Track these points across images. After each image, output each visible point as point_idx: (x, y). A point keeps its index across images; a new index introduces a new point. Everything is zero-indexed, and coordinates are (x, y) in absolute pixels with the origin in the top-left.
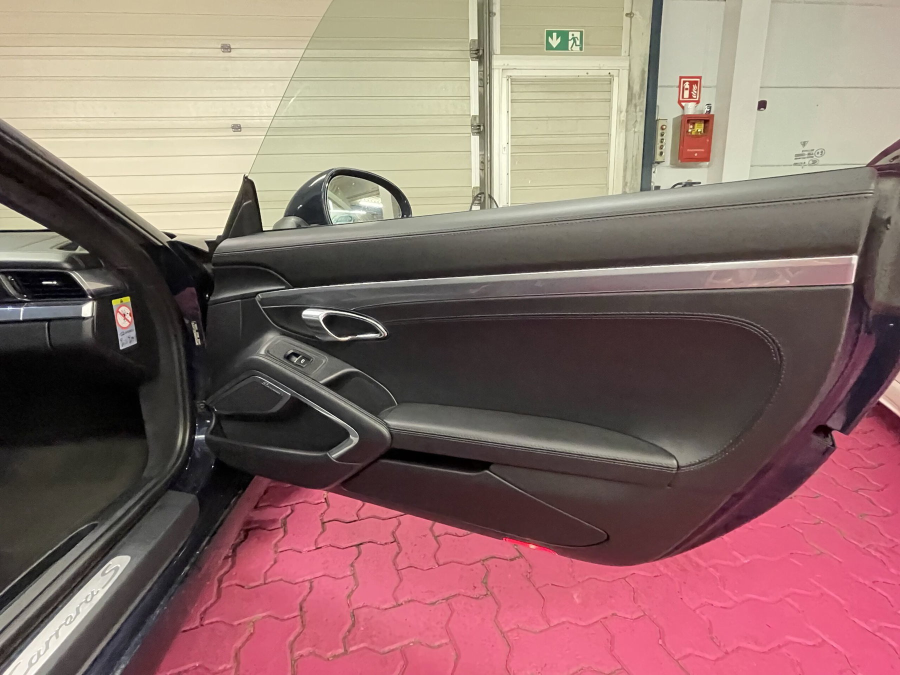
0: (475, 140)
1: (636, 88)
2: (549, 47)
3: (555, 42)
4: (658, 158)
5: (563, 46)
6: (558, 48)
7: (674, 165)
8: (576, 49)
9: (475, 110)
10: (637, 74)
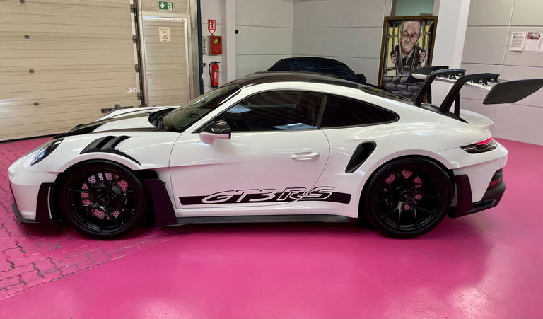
0: (135, 45)
1: (194, 26)
2: (160, 8)
3: (162, 6)
4: (204, 52)
5: (166, 8)
6: (164, 8)
7: (209, 55)
8: (171, 9)
9: (134, 33)
10: (193, 20)
